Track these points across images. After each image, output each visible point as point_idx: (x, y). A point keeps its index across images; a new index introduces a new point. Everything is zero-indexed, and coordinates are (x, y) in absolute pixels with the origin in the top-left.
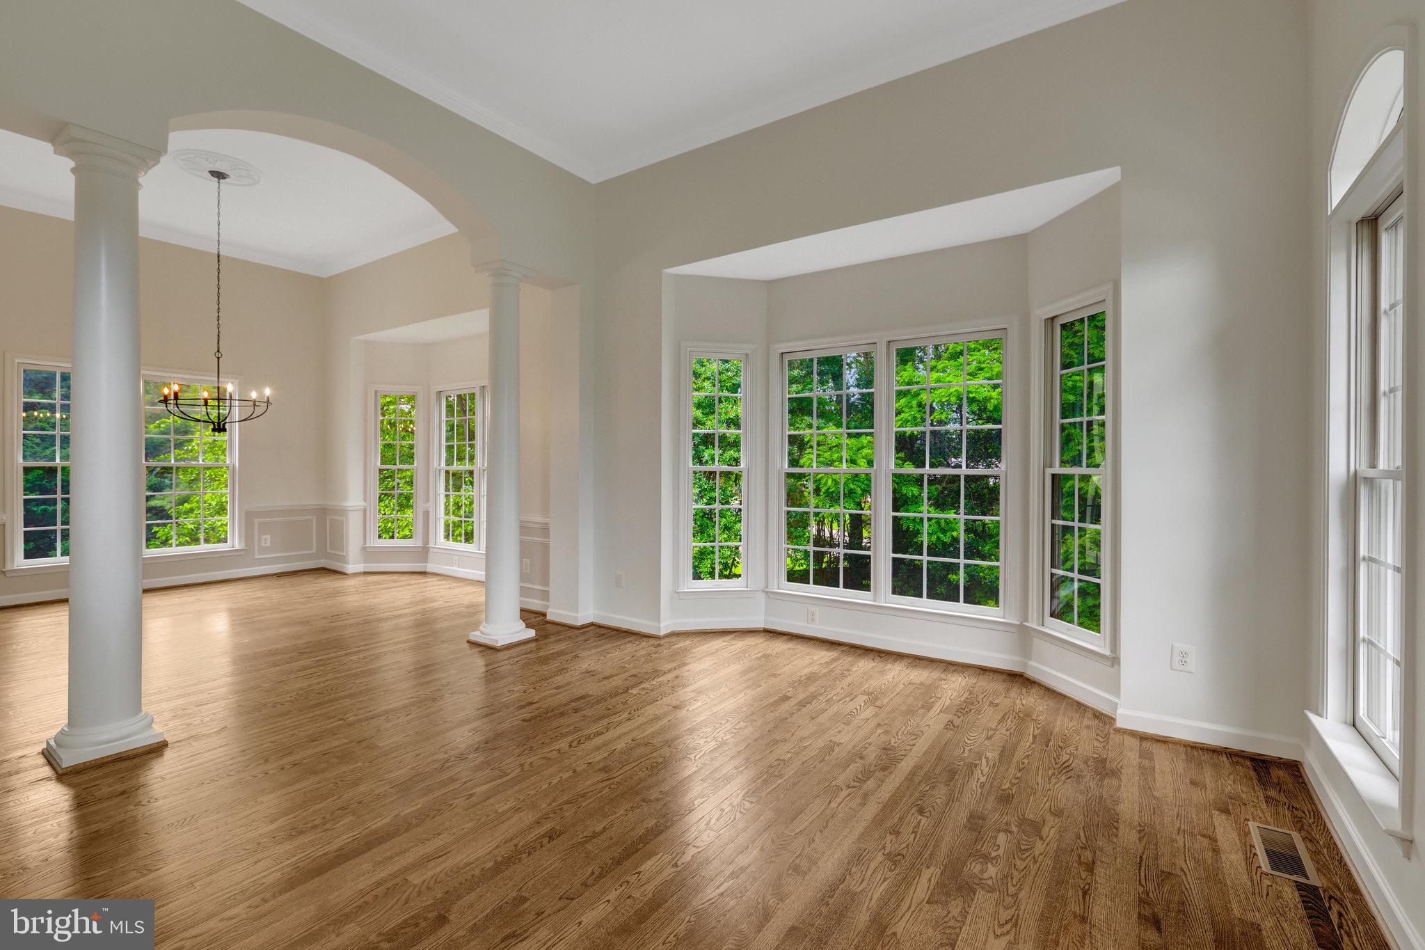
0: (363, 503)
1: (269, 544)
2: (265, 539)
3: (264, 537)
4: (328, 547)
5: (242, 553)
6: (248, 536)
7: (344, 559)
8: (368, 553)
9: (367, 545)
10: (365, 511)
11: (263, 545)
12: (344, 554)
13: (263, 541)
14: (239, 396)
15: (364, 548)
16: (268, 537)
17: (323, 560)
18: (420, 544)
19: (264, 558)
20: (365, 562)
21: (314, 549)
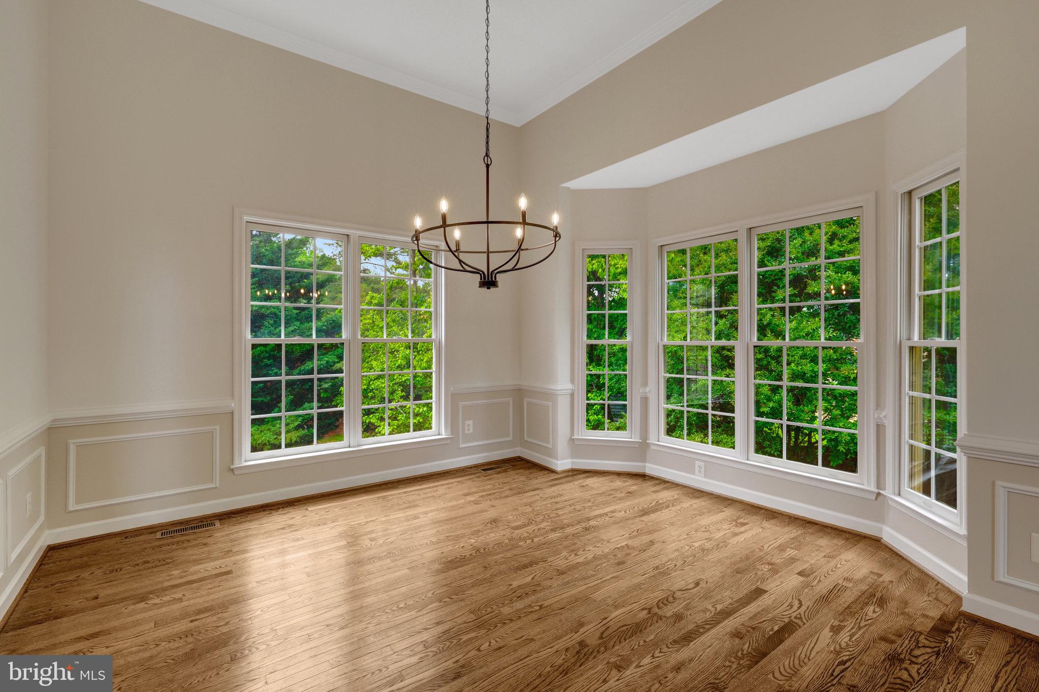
0: (569, 386)
1: (471, 431)
2: (469, 425)
3: (467, 422)
4: (525, 434)
5: (448, 442)
6: (453, 423)
7: (551, 453)
8: (578, 448)
9: (575, 437)
10: (572, 395)
11: (466, 432)
12: (550, 446)
13: (467, 428)
14: (446, 262)
15: (572, 440)
16: (471, 422)
17: (519, 448)
18: (636, 439)
19: (467, 447)
20: (572, 457)
21: (511, 436)
